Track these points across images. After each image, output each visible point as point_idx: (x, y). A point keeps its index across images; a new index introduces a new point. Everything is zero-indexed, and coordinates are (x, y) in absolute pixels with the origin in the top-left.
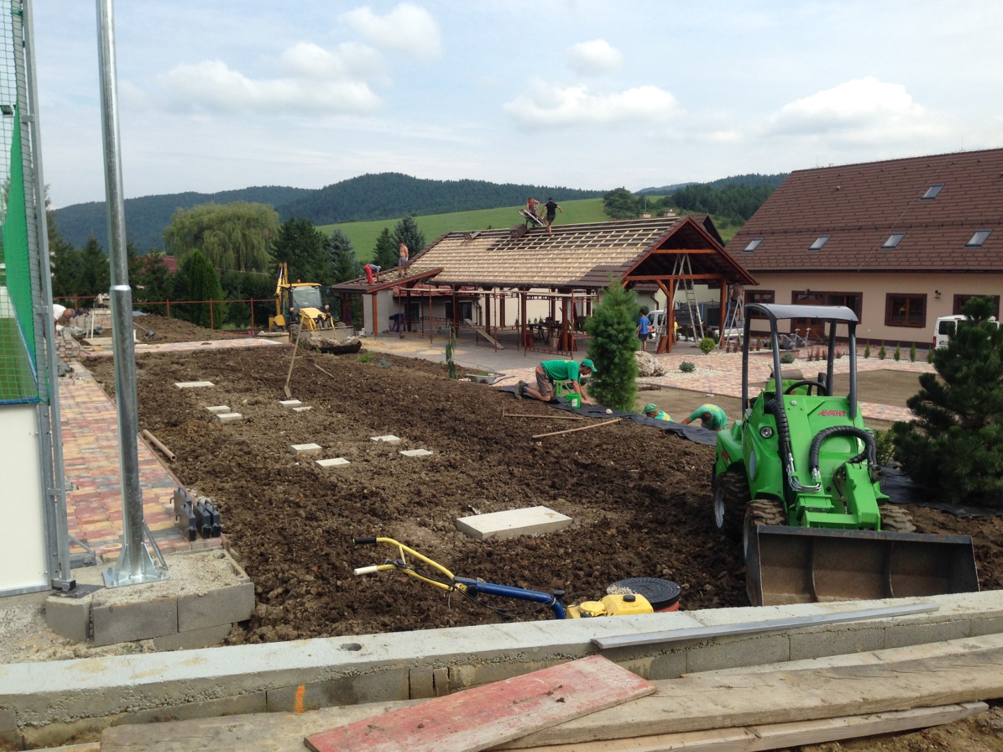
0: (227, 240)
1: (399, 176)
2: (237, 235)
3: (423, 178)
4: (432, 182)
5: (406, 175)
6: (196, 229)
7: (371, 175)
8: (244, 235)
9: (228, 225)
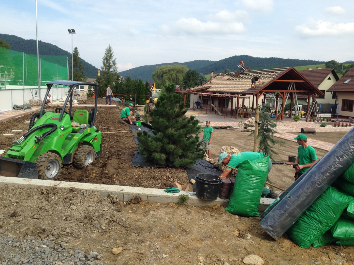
0: (171, 77)
1: (247, 56)
2: (174, 75)
3: (256, 57)
4: (259, 58)
5: (250, 56)
6: (161, 73)
7: (237, 56)
8: (176, 76)
9: (171, 72)
